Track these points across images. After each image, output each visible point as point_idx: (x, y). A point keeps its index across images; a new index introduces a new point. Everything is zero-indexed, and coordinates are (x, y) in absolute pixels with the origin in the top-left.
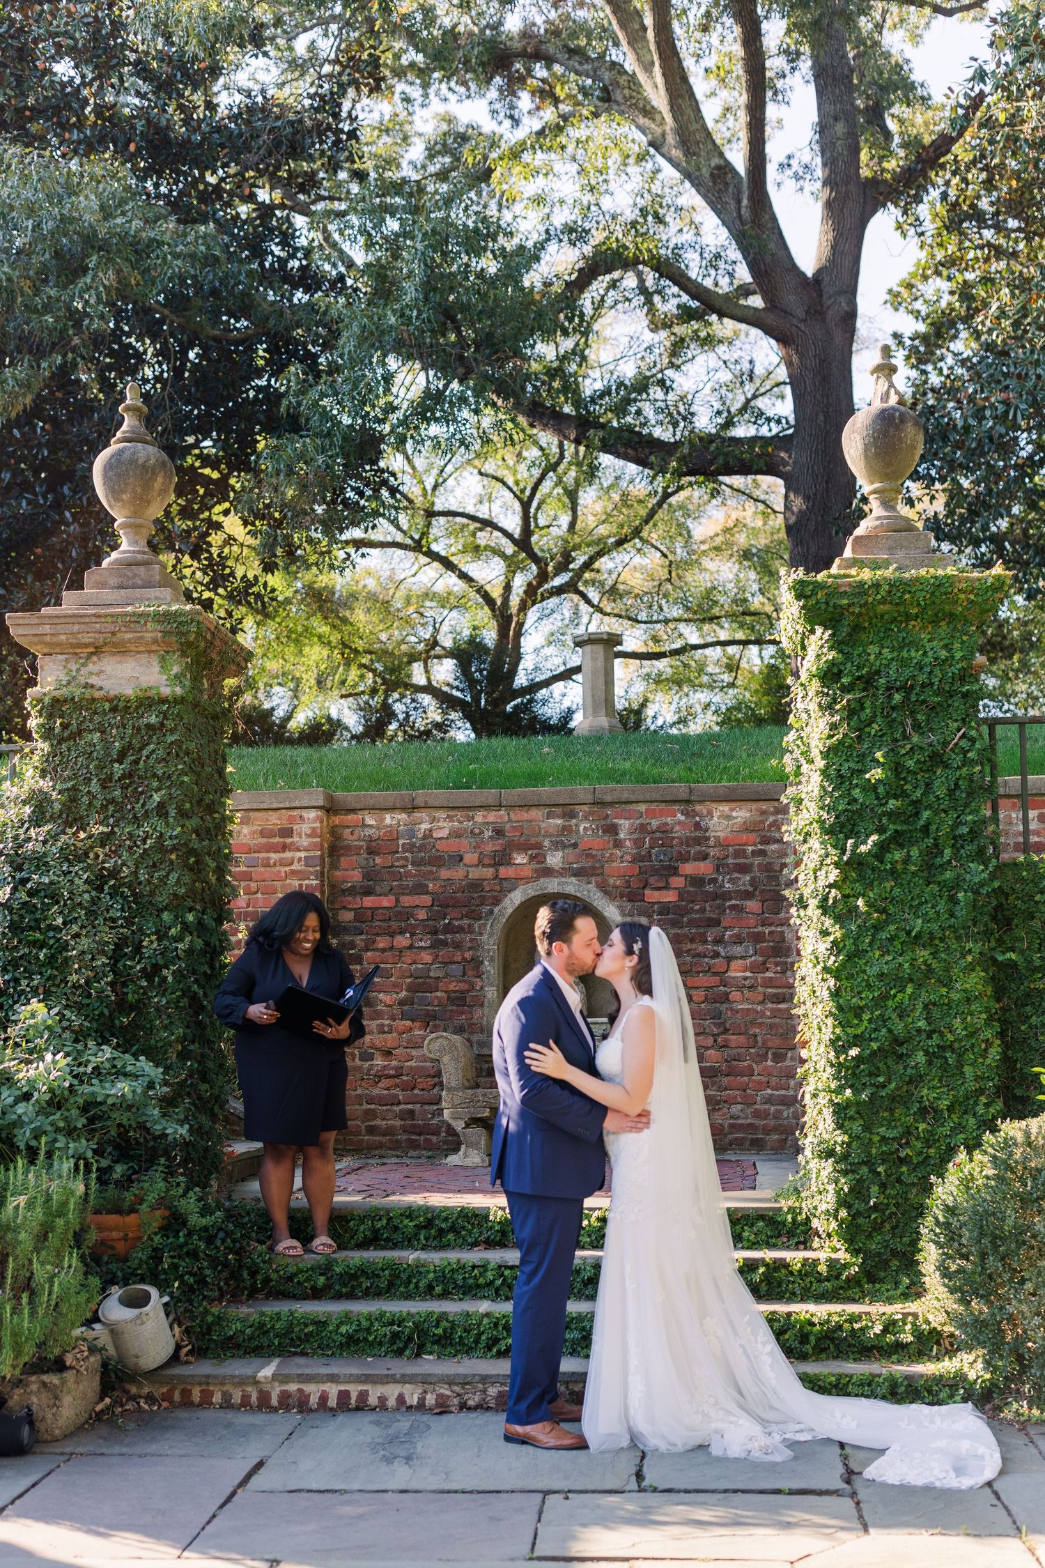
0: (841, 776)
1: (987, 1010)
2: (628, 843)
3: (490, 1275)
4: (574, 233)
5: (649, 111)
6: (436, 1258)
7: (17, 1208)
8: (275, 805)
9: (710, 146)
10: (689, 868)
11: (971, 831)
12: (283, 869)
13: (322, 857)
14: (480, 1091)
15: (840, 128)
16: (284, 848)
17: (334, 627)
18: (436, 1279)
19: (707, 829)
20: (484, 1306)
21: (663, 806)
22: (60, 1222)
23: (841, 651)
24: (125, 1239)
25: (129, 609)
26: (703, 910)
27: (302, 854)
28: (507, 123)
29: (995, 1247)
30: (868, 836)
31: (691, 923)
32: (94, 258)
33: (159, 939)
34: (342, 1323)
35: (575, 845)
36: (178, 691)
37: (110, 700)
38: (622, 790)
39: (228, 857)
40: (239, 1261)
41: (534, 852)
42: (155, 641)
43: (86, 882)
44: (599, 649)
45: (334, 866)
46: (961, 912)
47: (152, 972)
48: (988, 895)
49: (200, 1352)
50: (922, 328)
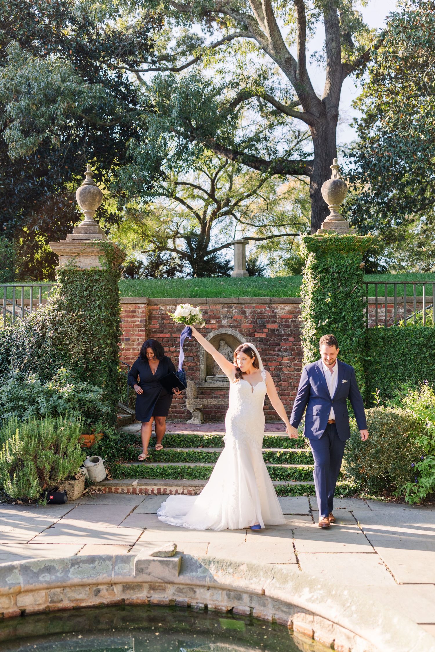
0: (318, 300)
1: (362, 375)
2: (249, 317)
3: (204, 455)
4: (234, 85)
5: (262, 35)
6: (186, 450)
7: (61, 430)
8: (130, 302)
9: (285, 50)
10: (270, 326)
11: (358, 318)
12: (133, 324)
13: (146, 320)
14: (199, 399)
15: (334, 44)
16: (133, 317)
17: (139, 226)
18: (186, 456)
19: (276, 313)
20: (202, 465)
21: (261, 305)
22: (74, 435)
23: (319, 260)
24: (90, 442)
25: (89, 241)
26: (274, 340)
27: (139, 319)
28: (208, 33)
29: (358, 446)
30: (325, 320)
31: (270, 344)
32: (60, 98)
33: (99, 348)
34: (158, 469)
35: (231, 318)
36: (105, 268)
37: (83, 271)
38: (248, 299)
39: (120, 322)
40: (125, 450)
41: (218, 319)
42: (98, 252)
43: (76, 330)
44: (241, 245)
45: (150, 323)
46: (354, 344)
47: (97, 359)
48: (363, 339)
49: (114, 477)
50: (365, 116)
